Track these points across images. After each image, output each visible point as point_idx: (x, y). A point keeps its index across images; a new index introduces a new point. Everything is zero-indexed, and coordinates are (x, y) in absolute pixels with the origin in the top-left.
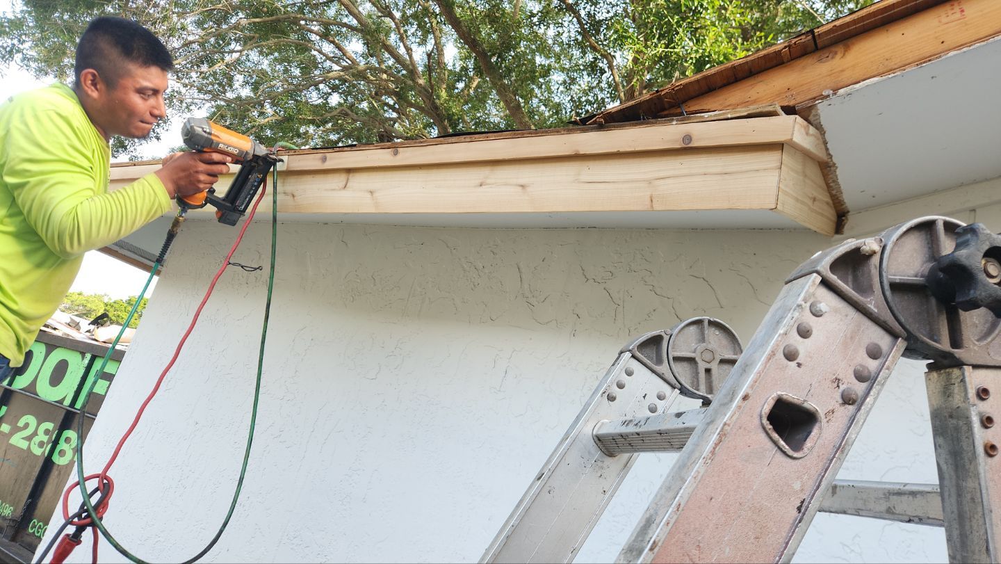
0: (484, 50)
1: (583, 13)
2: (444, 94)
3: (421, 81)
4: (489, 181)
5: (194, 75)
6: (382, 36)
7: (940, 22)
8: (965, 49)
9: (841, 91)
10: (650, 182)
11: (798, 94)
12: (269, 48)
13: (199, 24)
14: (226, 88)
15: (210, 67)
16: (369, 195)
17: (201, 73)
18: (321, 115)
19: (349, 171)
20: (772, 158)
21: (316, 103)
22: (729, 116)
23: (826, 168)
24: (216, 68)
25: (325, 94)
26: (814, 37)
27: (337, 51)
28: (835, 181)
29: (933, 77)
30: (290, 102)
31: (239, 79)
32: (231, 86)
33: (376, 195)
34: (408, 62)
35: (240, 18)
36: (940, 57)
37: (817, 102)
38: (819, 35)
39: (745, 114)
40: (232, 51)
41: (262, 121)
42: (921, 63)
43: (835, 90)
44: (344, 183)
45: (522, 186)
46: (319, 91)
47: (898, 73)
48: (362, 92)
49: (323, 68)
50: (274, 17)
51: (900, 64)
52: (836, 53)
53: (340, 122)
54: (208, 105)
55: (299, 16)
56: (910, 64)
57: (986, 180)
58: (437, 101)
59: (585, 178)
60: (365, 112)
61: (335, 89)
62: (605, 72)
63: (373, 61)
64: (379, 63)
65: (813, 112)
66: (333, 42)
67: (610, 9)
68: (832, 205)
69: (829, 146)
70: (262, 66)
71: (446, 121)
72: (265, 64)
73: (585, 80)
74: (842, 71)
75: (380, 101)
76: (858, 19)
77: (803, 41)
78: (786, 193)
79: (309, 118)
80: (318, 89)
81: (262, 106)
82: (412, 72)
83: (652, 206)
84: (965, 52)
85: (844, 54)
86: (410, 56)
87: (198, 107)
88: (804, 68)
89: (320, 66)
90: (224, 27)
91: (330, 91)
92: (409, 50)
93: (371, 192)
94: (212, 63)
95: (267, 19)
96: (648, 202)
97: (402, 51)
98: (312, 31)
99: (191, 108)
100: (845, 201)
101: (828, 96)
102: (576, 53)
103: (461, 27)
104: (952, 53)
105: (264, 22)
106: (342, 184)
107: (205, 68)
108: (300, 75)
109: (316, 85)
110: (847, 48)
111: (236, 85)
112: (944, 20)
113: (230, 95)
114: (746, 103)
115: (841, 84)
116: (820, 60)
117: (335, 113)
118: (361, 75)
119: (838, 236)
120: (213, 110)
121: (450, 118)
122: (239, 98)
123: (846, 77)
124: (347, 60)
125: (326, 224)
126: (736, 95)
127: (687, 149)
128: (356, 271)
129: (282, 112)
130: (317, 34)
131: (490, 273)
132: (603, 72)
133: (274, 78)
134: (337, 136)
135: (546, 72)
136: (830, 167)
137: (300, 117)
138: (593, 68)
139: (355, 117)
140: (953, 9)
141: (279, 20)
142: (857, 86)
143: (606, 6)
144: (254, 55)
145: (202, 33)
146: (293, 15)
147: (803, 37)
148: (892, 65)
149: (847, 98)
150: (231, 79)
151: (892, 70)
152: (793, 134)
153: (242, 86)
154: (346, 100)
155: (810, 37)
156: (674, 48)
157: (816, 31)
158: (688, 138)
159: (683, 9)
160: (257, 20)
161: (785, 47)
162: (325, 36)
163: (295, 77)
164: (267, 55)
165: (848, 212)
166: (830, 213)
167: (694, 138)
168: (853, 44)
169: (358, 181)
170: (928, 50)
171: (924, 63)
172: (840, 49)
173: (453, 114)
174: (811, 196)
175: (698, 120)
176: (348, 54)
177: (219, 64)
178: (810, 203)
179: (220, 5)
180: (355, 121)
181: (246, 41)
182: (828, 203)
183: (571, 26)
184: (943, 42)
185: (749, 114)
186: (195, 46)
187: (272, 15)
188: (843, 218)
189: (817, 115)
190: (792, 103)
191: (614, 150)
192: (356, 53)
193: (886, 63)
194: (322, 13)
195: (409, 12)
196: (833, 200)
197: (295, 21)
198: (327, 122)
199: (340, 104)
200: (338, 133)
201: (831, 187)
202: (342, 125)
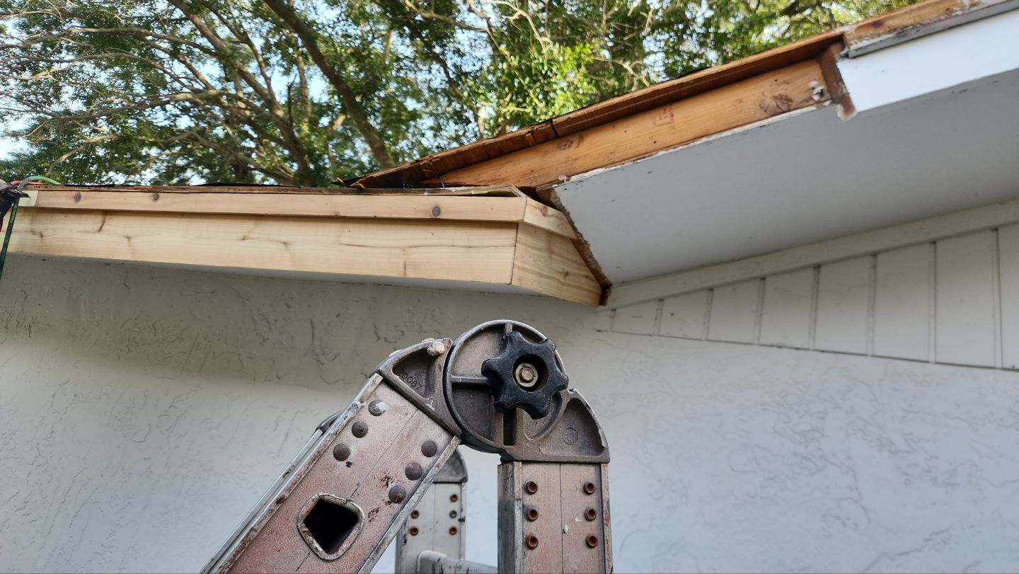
0: (348, 87)
1: (449, 63)
2: (305, 128)
3: (280, 113)
4: (252, 235)
5: (12, 82)
6: (238, 63)
7: (655, 123)
8: (671, 150)
9: (574, 178)
10: (404, 249)
11: (539, 176)
12: (109, 60)
13: (24, 27)
14: (52, 99)
15: (34, 74)
16: (125, 241)
17: (22, 80)
18: (166, 137)
19: (106, 213)
20: (507, 236)
21: (160, 125)
22: (473, 193)
23: (579, 245)
24: (41, 76)
25: (173, 116)
26: (552, 125)
27: (189, 72)
28: (591, 257)
29: (649, 172)
30: (130, 121)
31: (68, 91)
32: (57, 98)
33: (133, 241)
34: (266, 92)
35: (75, 26)
36: (652, 155)
37: (554, 186)
38: (557, 124)
39: (485, 192)
40: (61, 61)
41: (97, 138)
42: (637, 160)
43: (569, 176)
44: (100, 225)
45: (285, 243)
46: (166, 111)
47: (619, 167)
48: (216, 118)
49: (172, 88)
50: (113, 29)
51: (621, 158)
52: (572, 142)
53: (189, 146)
54: (28, 116)
55: (143, 31)
56: (628, 159)
57: (733, 260)
58: (296, 134)
59: (345, 240)
60: (219, 140)
61: (185, 111)
62: (471, 122)
63: (231, 88)
64: (237, 89)
65: (552, 194)
66: (184, 62)
67: (476, 63)
68: (594, 278)
69: (576, 225)
70: (98, 80)
71: (307, 156)
72: (103, 77)
73: (451, 128)
74: (576, 159)
75: (235, 128)
76: (588, 114)
77: (543, 128)
78: (523, 269)
79: (150, 140)
80: (164, 109)
81: (95, 121)
82: (270, 102)
83: (405, 274)
84: (671, 153)
85: (579, 145)
86: (269, 85)
87: (14, 117)
88: (546, 153)
89: (168, 86)
90: (55, 32)
91: (179, 113)
92: (268, 80)
93: (128, 238)
94: (35, 71)
95: (103, 30)
96: (402, 270)
97: (261, 80)
98: (159, 48)
99: (6, 117)
100: (605, 275)
101: (563, 181)
102: (443, 101)
103: (324, 62)
104: (661, 153)
105: (101, 33)
106: (97, 227)
107: (27, 75)
108: (144, 92)
109: (163, 105)
110: (581, 139)
111: (64, 97)
112: (658, 122)
113: (56, 107)
114: (495, 181)
115: (574, 171)
116: (559, 147)
117: (182, 137)
118: (215, 100)
119: (601, 307)
120: (33, 122)
121: (311, 152)
122: (67, 112)
123: (579, 165)
124: (201, 83)
125: (109, 264)
126: (487, 173)
127: (435, 221)
128: (136, 319)
129: (120, 132)
130: (165, 51)
131: (282, 327)
132: (468, 122)
133: (111, 93)
134: (185, 161)
135: (414, 115)
136: (583, 244)
137: (140, 138)
138: (459, 118)
139: (205, 142)
140: (665, 113)
141: (118, 33)
142: (586, 175)
143: (472, 59)
144: (89, 67)
145: (25, 36)
146: (136, 29)
147: (544, 125)
148: (614, 158)
149: (580, 184)
150: (58, 90)
151: (613, 163)
152: (524, 216)
153: (73, 99)
154: (197, 125)
155: (549, 126)
156: (525, 107)
157: (554, 120)
158: (437, 210)
159: (533, 72)
160: (92, 30)
161: (529, 132)
162: (174, 54)
163: (138, 95)
164: (106, 68)
165: (611, 285)
166: (594, 286)
167: (443, 210)
168: (587, 136)
169: (114, 224)
170: (642, 148)
171: (639, 159)
172: (575, 139)
173: (315, 149)
174: (561, 271)
175: (447, 194)
176: (200, 77)
177: (45, 73)
178: (561, 278)
179: (49, 10)
180: (206, 147)
181: (81, 52)
182: (587, 277)
183: (438, 74)
184: (655, 142)
185: (489, 193)
186: (18, 51)
187: (111, 26)
188: (608, 290)
189: (557, 197)
190: (533, 185)
191: (372, 215)
192: (211, 76)
193: (611, 156)
194: (172, 32)
195: (272, 41)
196: (594, 274)
197: (140, 36)
198: (174, 146)
199: (190, 128)
200: (187, 159)
201: (589, 262)
202: (191, 150)
